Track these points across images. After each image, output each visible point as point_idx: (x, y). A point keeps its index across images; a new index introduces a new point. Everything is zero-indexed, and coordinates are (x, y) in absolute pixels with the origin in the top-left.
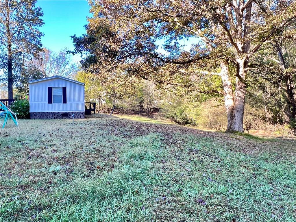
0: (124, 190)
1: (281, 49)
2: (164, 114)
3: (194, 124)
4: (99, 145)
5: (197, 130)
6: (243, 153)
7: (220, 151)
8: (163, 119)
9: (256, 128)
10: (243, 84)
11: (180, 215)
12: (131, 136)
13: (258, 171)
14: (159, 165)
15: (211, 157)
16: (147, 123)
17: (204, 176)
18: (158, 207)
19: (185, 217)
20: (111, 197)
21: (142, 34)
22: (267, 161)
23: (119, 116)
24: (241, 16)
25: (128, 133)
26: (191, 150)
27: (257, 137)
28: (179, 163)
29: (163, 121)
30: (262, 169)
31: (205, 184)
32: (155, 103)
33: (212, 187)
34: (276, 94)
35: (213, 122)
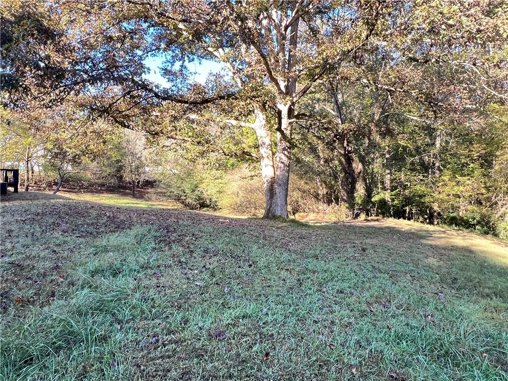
0: (75, 337)
1: (337, 94)
2: (164, 191)
3: (215, 209)
4: (23, 254)
5: (218, 217)
6: (286, 249)
7: (253, 249)
8: (161, 200)
9: (305, 210)
10: (286, 143)
11: (182, 364)
12: (95, 233)
13: (305, 274)
14: (148, 282)
15: (239, 259)
16: (129, 207)
17: (226, 291)
18: (143, 357)
19: (192, 365)
20: (47, 356)
21: (118, 42)
22: (317, 259)
23: (73, 196)
24: (284, 38)
25: (91, 229)
26: (206, 251)
27: (307, 223)
28: (186, 274)
29: (161, 203)
30: (310, 271)
31: (227, 304)
32: (147, 171)
33: (238, 308)
34: (331, 160)
35: (245, 203)
